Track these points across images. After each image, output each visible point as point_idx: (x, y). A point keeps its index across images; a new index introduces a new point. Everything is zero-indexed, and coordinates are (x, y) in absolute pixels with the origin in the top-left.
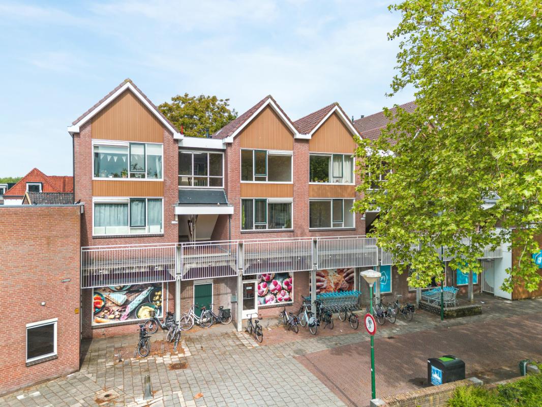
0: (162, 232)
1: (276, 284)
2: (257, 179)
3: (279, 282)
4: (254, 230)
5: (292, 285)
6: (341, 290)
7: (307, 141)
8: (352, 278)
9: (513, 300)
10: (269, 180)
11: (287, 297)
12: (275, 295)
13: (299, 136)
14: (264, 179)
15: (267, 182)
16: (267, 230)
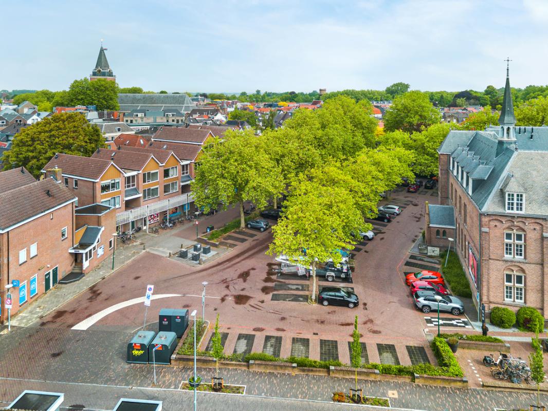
0: (120, 206)
1: (153, 216)
2: (148, 182)
4: (147, 199)
5: (159, 215)
6: (174, 213)
7: (163, 166)
10: (151, 181)
11: (157, 219)
12: (153, 219)
13: (161, 165)
16: (151, 198)
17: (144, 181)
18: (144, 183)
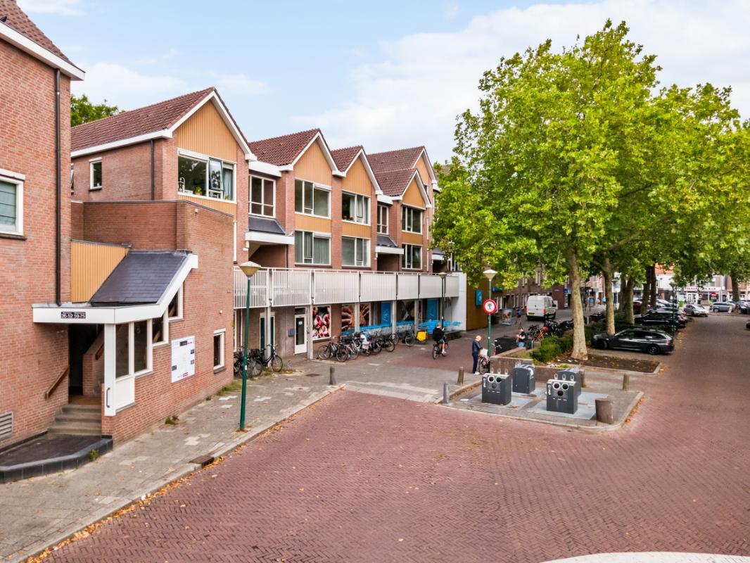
1: (319, 320)
2: (306, 211)
3: (320, 318)
4: (303, 263)
5: (330, 321)
7: (343, 179)
8: (368, 315)
9: (467, 330)
10: (314, 213)
11: (326, 332)
12: (318, 330)
13: (337, 172)
14: (310, 212)
16: (313, 264)
17: (298, 208)
18: (296, 210)
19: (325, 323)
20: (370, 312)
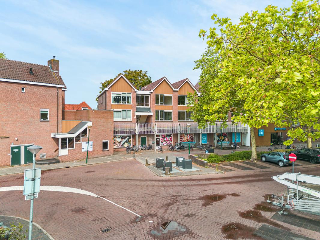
0: (131, 120)
1: (167, 139)
2: (161, 104)
3: (168, 138)
5: (172, 139)
7: (177, 91)
9: (251, 147)
10: (164, 104)
11: (170, 143)
12: (167, 142)
13: (174, 90)
14: (163, 104)
15: (164, 105)
16: (164, 121)
18: (156, 104)
19: (170, 140)
20: (194, 137)
